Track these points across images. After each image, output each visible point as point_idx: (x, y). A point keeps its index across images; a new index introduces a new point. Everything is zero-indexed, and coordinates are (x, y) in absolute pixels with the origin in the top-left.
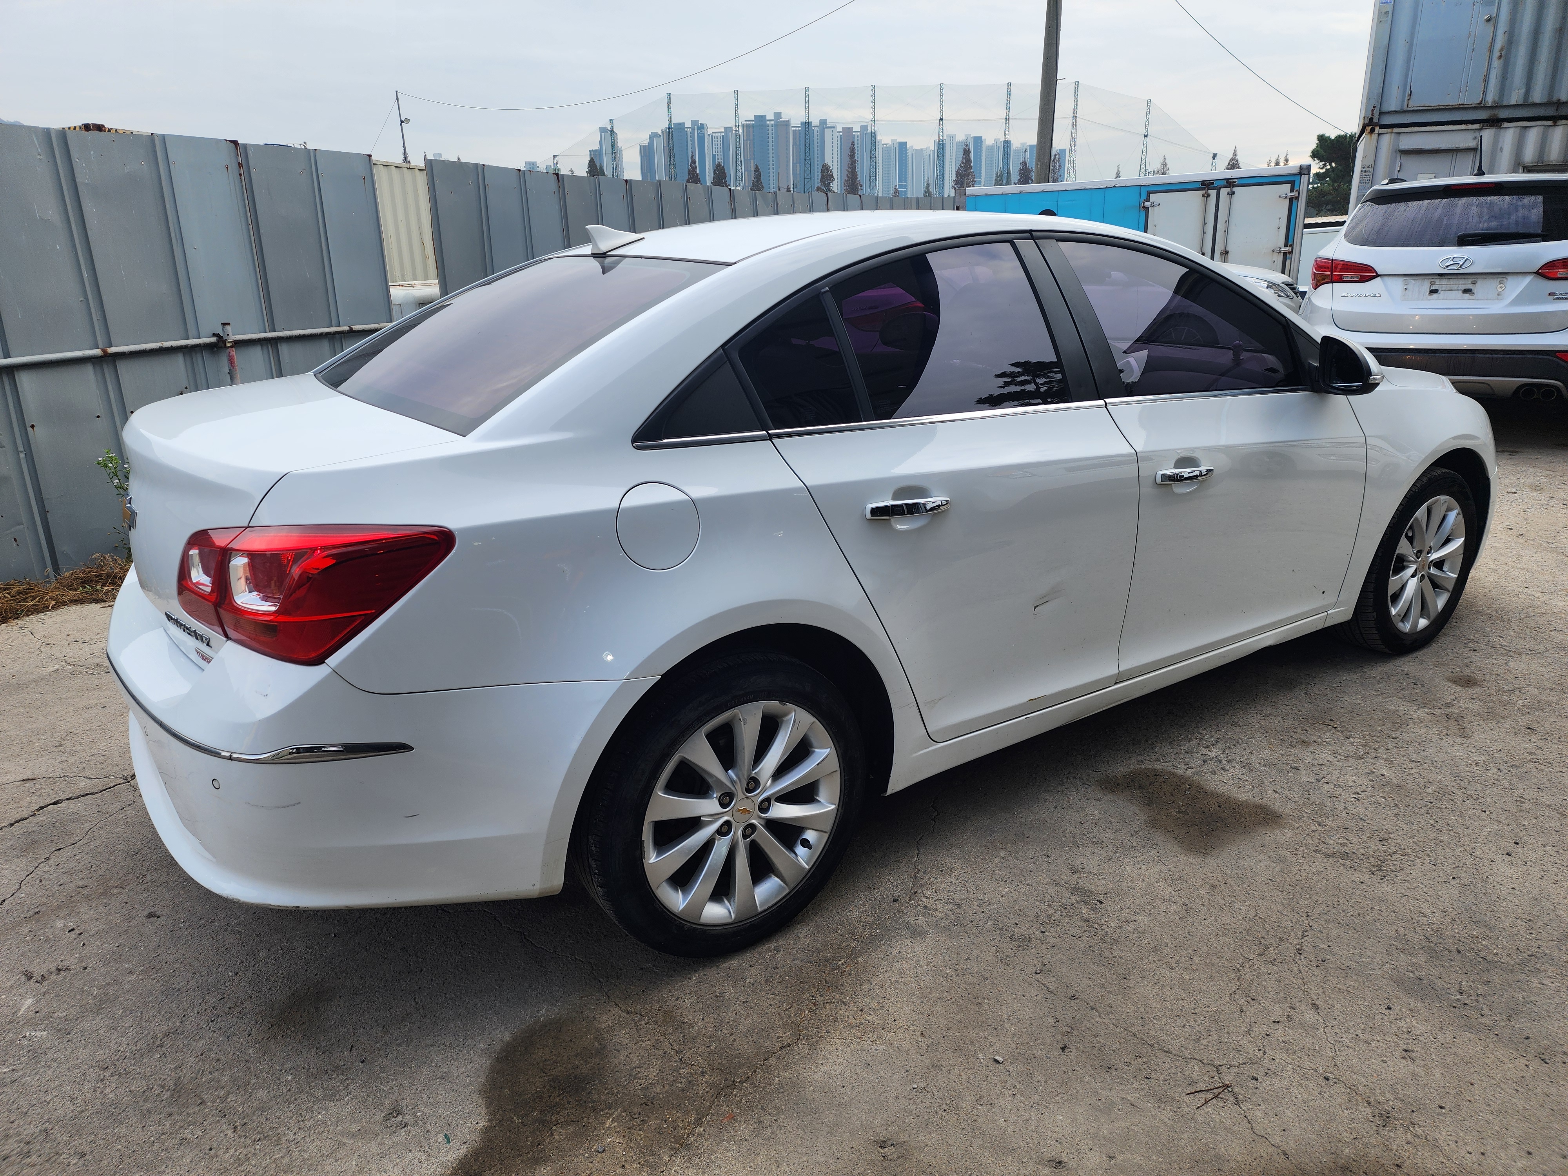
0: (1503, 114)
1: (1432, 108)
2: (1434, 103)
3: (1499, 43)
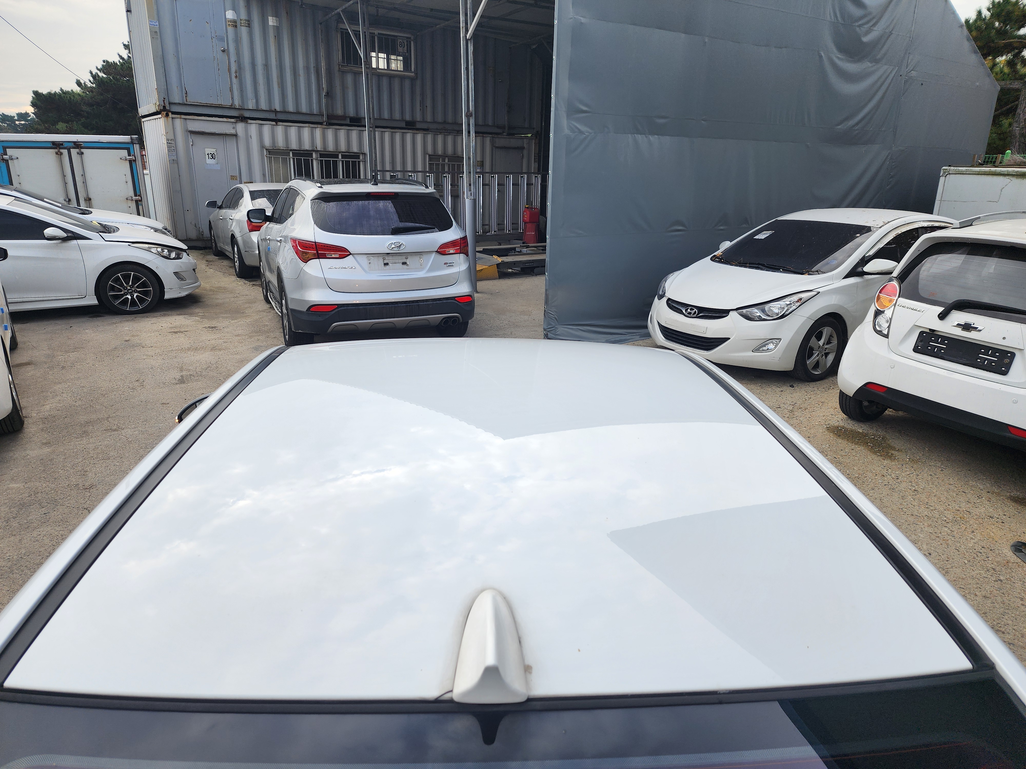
0: (247, 114)
1: (203, 104)
2: (204, 101)
3: (234, 68)
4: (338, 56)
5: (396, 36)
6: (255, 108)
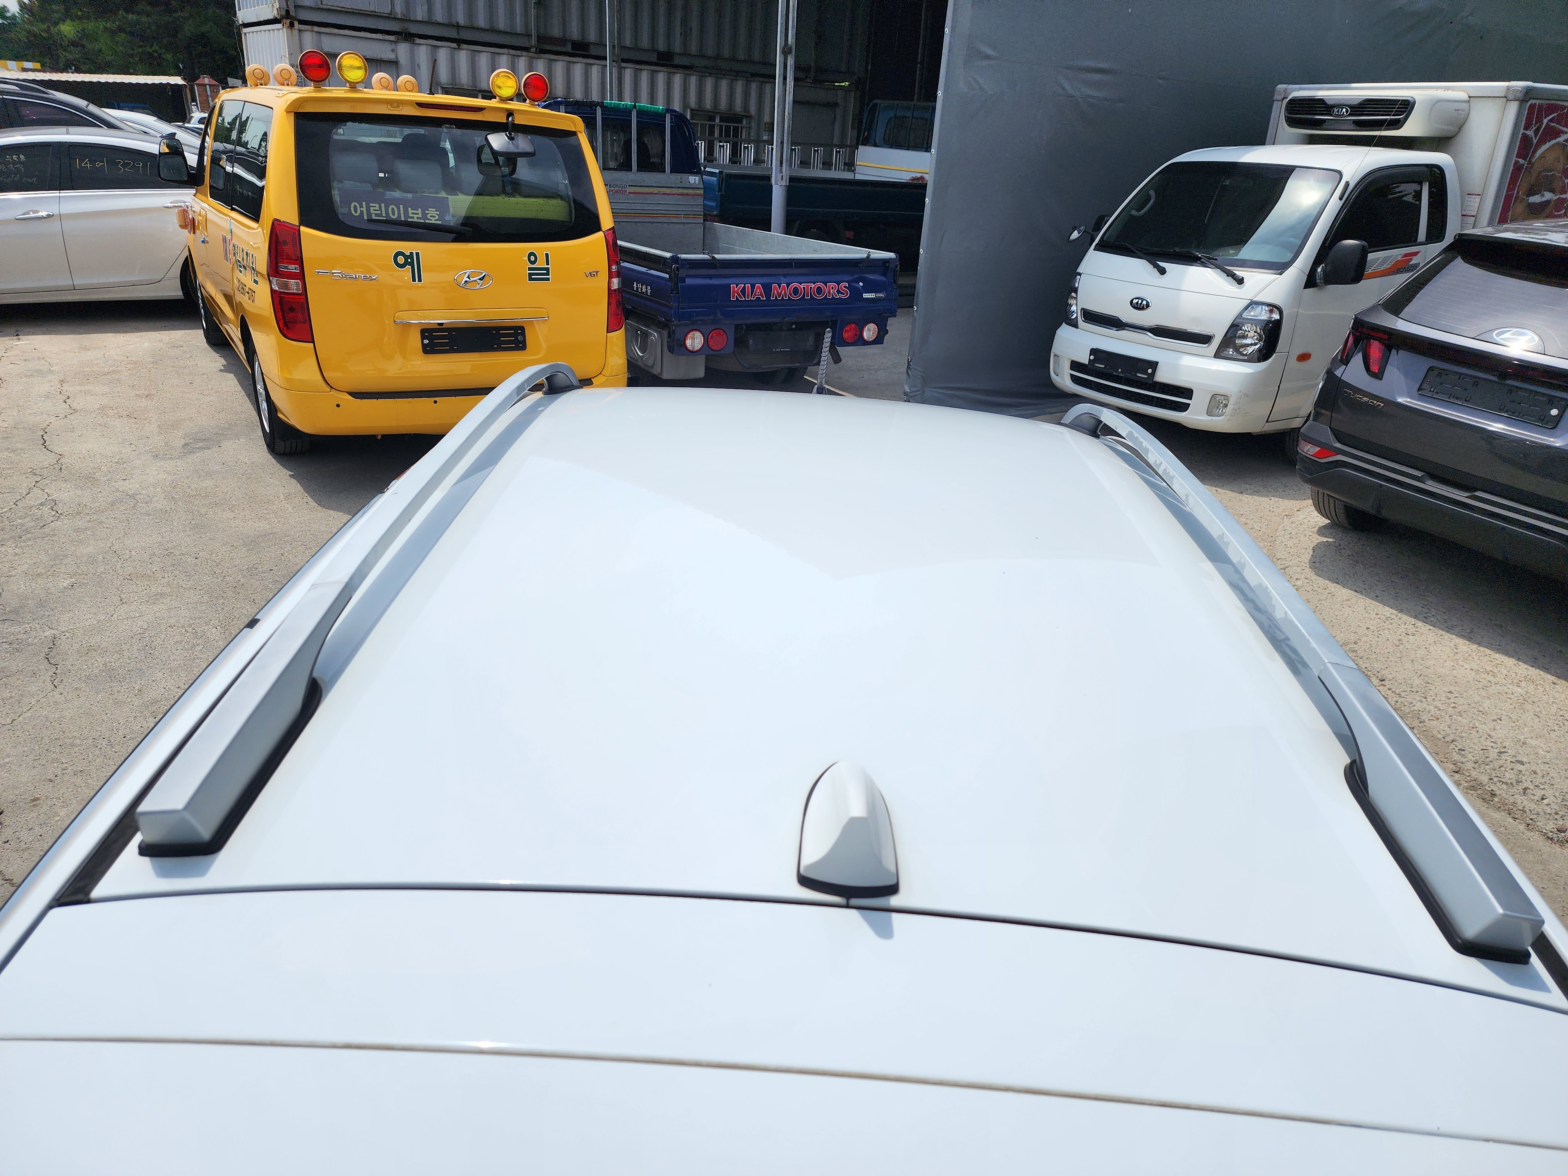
6: (426, 19)
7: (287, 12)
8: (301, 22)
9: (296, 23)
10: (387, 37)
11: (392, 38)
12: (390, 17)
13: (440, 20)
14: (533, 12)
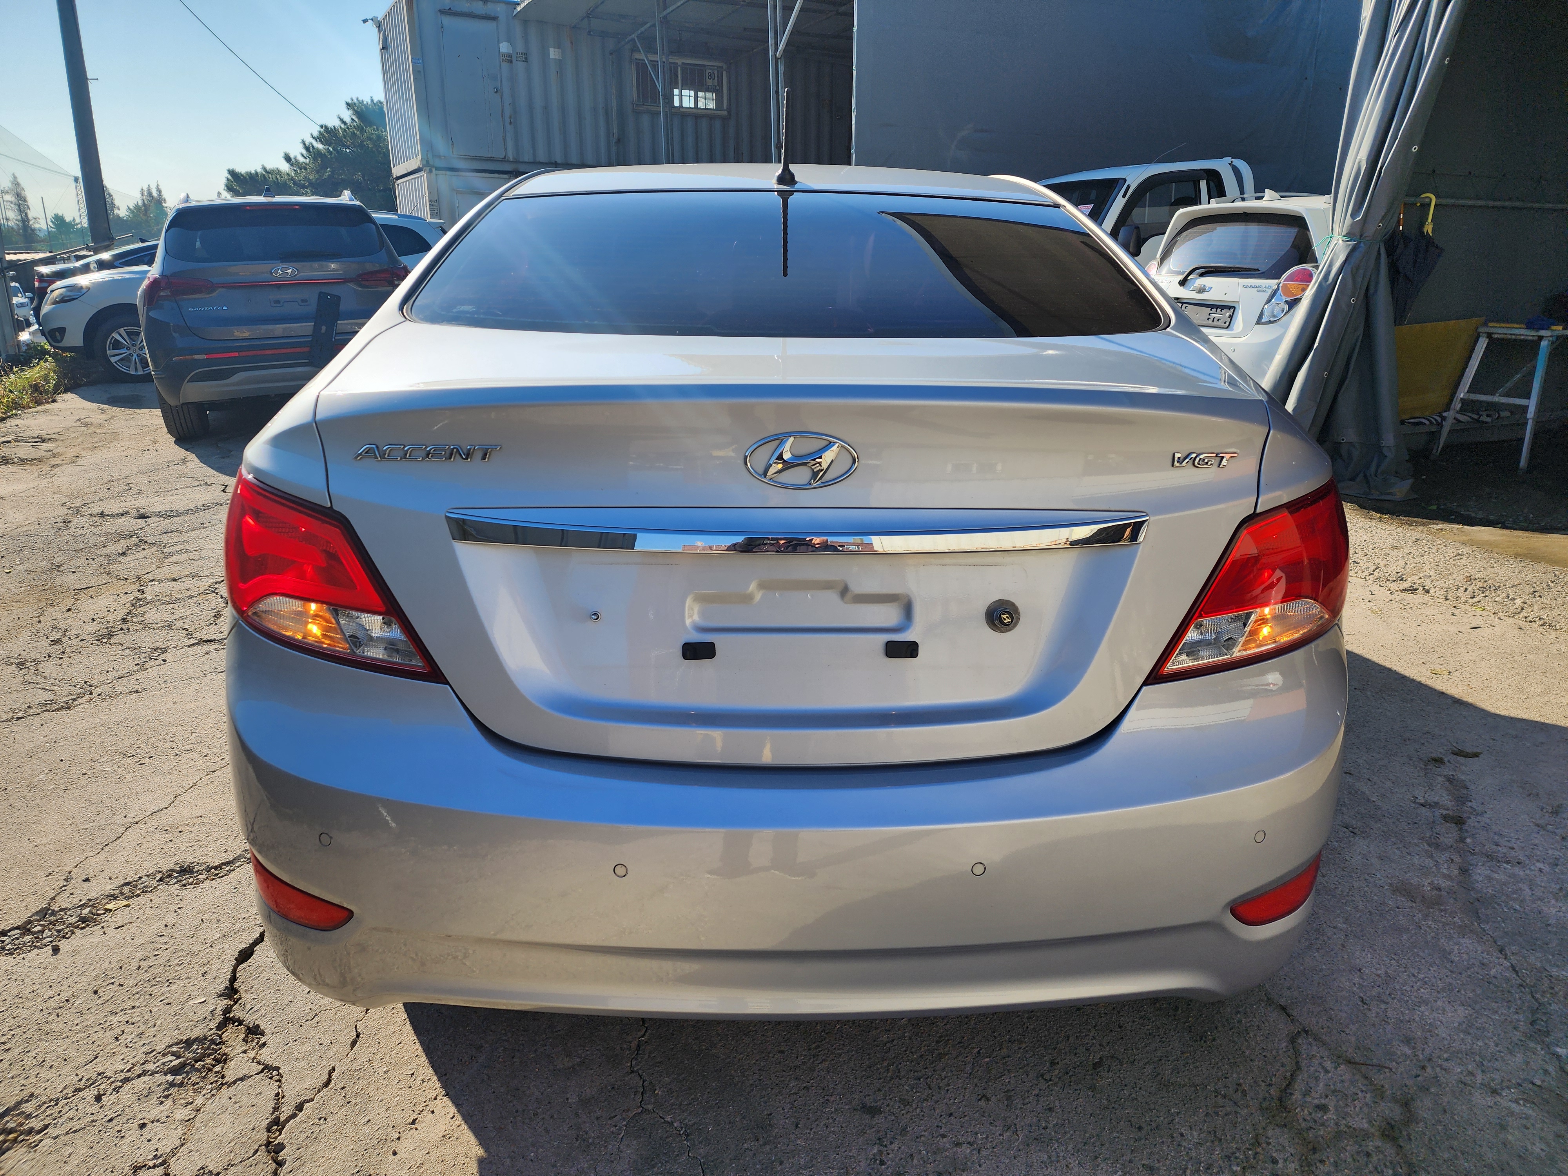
0: (522, 168)
1: (471, 157)
3: (508, 111)
4: (632, 92)
5: (704, 66)
6: (532, 160)
7: (427, 162)
8: (437, 169)
9: (434, 170)
10: (502, 176)
11: (506, 176)
12: (504, 160)
13: (542, 160)
14: (614, 149)
